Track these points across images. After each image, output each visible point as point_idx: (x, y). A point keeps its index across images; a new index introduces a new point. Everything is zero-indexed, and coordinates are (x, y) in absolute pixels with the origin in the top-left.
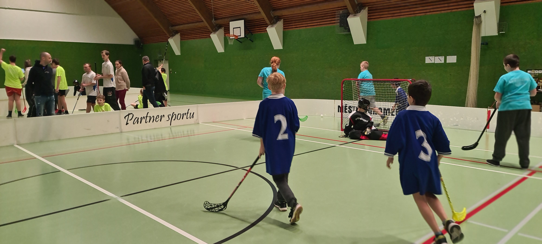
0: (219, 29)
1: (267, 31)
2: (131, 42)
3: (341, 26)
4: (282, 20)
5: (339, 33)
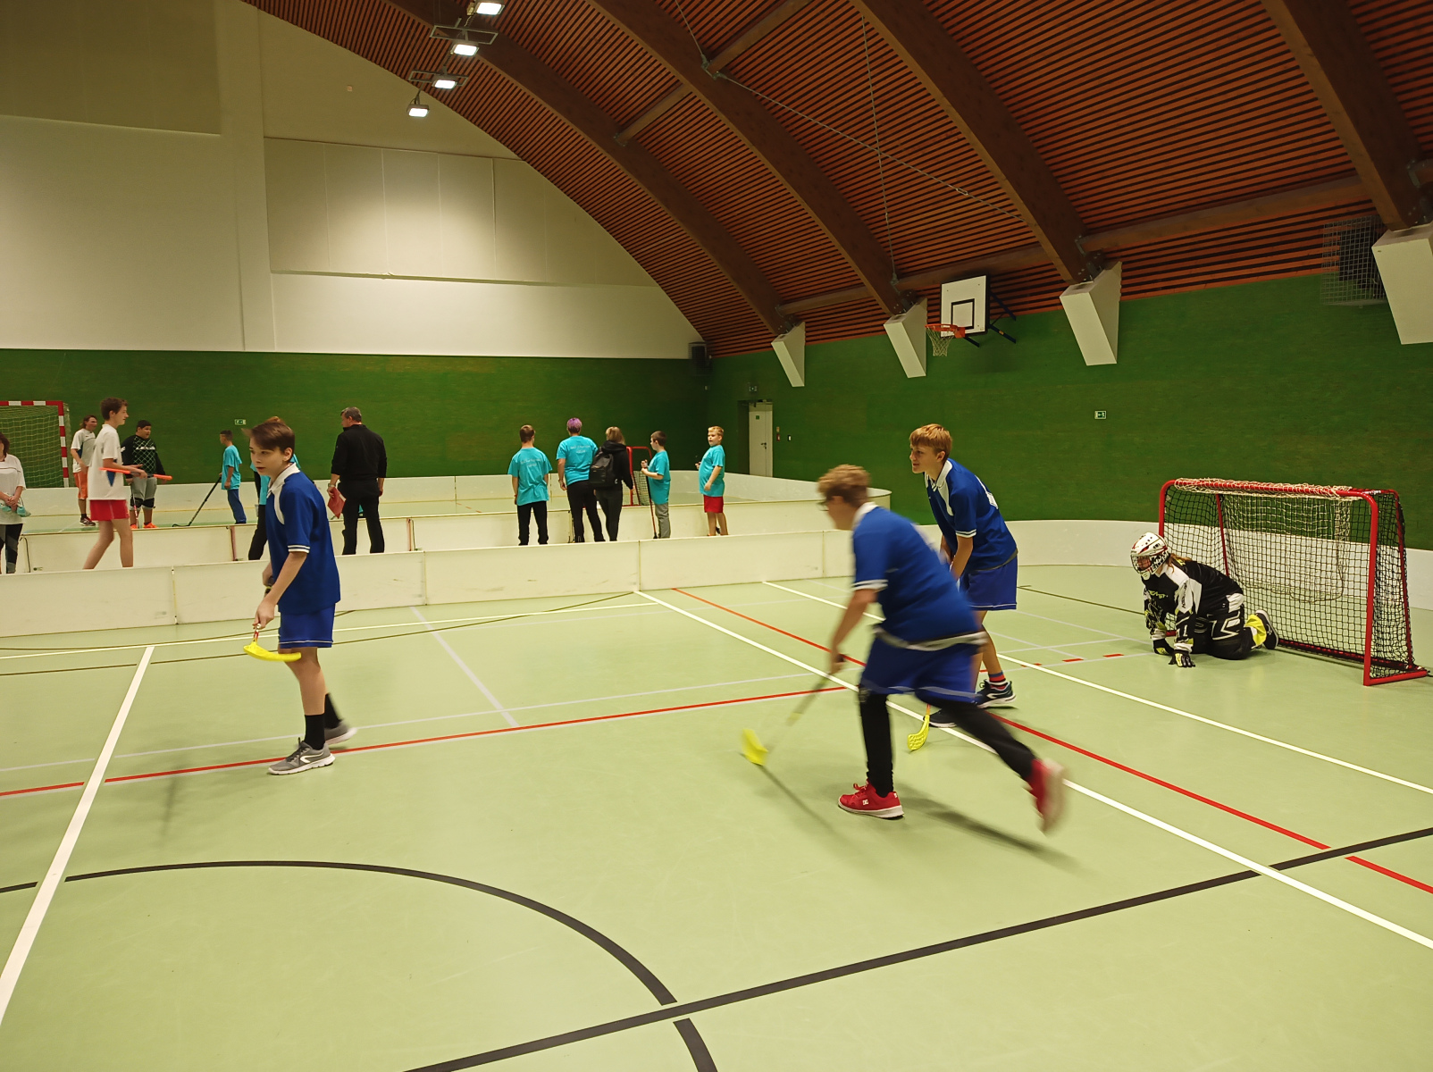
0: (911, 305)
1: (1061, 304)
2: (684, 354)
3: (1343, 277)
4: (1119, 265)
5: (1337, 303)
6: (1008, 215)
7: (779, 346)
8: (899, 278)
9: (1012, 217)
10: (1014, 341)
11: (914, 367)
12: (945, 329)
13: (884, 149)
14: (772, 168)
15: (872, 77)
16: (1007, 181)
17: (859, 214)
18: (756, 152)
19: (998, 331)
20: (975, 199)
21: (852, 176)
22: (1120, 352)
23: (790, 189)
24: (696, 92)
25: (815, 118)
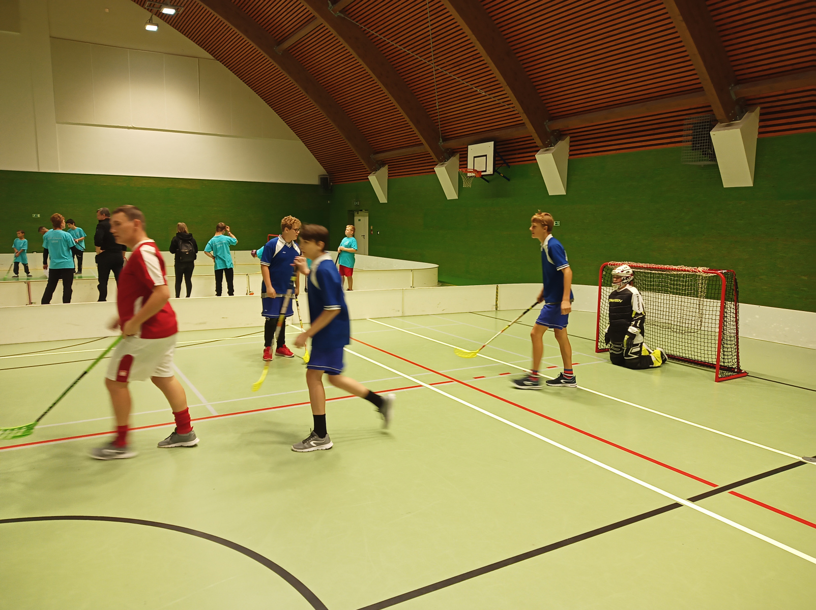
0: (450, 157)
1: (536, 159)
2: (315, 181)
3: (694, 148)
4: (568, 139)
5: (691, 163)
6: (507, 107)
7: (373, 179)
8: (443, 141)
9: (509, 108)
10: (509, 180)
11: (451, 193)
12: (470, 172)
13: (436, 64)
14: (370, 72)
15: (431, 21)
16: (508, 86)
17: (421, 102)
18: (361, 62)
19: (500, 174)
20: (488, 97)
21: (417, 79)
22: (568, 188)
23: (381, 85)
24: (325, 24)
25: (396, 43)
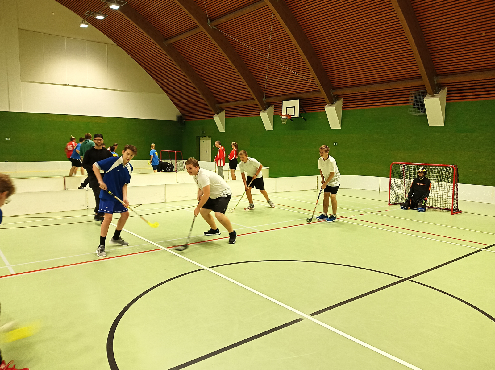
0: (269, 107)
1: (324, 109)
3: (415, 107)
4: (342, 99)
7: (216, 118)
8: (265, 98)
10: (306, 120)
11: (268, 126)
12: (284, 116)
16: (313, 72)
17: (254, 76)
19: (302, 117)
22: (342, 125)
24: (205, 31)
